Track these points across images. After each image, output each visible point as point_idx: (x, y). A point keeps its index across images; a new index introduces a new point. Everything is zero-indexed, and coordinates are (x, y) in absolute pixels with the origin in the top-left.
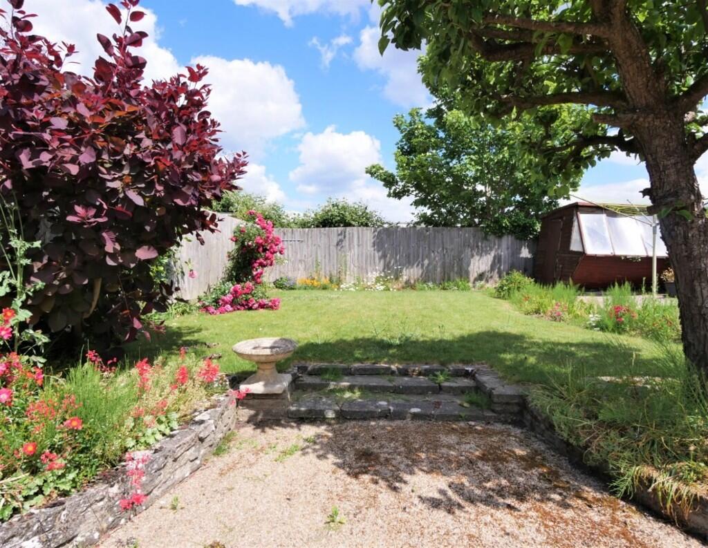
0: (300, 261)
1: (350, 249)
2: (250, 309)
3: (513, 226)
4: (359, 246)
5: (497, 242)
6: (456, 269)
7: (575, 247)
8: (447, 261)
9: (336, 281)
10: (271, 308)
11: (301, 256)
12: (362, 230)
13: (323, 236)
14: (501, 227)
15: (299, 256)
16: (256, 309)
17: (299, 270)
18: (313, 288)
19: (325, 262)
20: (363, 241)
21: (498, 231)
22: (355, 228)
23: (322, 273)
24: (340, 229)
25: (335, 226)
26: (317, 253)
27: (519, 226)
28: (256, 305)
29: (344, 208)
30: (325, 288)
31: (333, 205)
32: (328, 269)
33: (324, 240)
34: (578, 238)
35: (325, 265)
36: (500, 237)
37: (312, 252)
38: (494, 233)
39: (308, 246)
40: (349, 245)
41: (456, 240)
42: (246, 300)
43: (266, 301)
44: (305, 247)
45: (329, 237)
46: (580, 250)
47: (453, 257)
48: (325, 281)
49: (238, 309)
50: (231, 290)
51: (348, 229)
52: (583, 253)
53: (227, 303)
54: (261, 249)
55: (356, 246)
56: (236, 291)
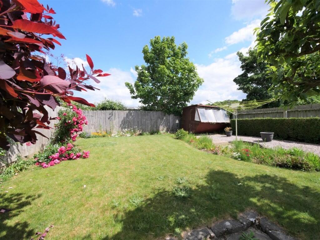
0: (92, 125)
1: (115, 119)
2: (70, 159)
3: (174, 111)
4: (118, 118)
5: (168, 117)
6: (155, 126)
7: (197, 119)
8: (152, 123)
9: (109, 133)
10: (84, 158)
11: (92, 122)
12: (120, 112)
13: (102, 113)
14: (170, 111)
15: (91, 122)
16: (75, 159)
17: (91, 128)
18: (99, 136)
19: (104, 125)
20: (120, 116)
21: (169, 113)
22: (117, 111)
23: (102, 129)
24: (111, 111)
25: (108, 110)
26: (100, 121)
27: (175, 111)
28: (75, 157)
29: (111, 103)
30: (104, 136)
31: (107, 101)
32: (105, 128)
33: (103, 116)
34: (198, 116)
35: (104, 126)
36: (169, 115)
37: (97, 120)
38: (168, 114)
39: (96, 118)
40: (114, 117)
41: (155, 116)
42: (68, 154)
43: (81, 153)
44: (94, 119)
45: (105, 114)
46: (199, 120)
47: (154, 122)
48: (104, 133)
49: (63, 160)
50: (58, 150)
51: (114, 111)
52: (200, 122)
53: (55, 159)
54: (76, 123)
55: (117, 118)
56: (61, 151)
